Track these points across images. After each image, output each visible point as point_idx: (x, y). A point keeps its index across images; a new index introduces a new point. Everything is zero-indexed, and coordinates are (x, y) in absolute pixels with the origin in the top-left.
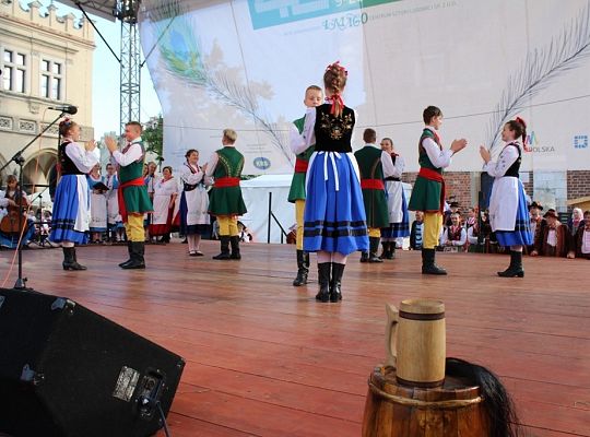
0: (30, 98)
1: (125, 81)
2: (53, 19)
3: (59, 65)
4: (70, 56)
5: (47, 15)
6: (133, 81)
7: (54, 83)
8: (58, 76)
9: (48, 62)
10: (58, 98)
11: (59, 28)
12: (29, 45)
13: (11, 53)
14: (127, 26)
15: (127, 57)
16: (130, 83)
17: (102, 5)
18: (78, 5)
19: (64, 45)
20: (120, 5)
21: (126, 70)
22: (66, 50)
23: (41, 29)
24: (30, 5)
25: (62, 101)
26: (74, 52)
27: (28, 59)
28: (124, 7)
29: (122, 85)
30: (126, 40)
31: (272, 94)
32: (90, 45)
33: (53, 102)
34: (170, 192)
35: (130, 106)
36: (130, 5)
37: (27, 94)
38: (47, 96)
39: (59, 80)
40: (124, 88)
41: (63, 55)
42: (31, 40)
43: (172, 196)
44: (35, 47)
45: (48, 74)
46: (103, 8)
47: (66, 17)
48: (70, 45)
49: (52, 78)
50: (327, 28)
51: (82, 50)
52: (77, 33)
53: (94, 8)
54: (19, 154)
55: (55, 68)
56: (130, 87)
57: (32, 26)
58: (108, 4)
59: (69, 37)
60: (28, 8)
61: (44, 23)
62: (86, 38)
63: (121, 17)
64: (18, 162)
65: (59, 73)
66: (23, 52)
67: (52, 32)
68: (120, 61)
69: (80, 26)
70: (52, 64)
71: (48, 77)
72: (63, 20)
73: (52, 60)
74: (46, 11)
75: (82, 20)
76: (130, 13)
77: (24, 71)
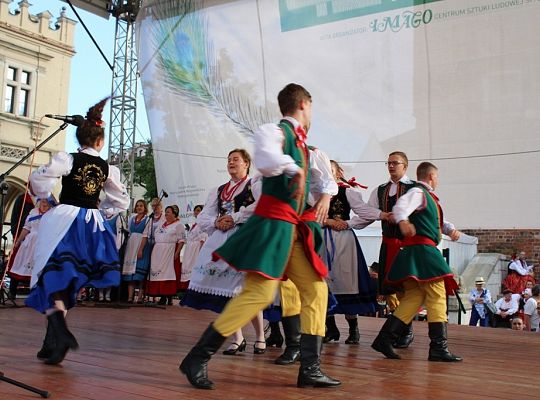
1: (119, 93)
2: (25, 18)
3: (29, 74)
4: (42, 63)
5: (17, 12)
6: (127, 94)
7: (21, 95)
8: (27, 87)
9: (15, 70)
10: (25, 114)
11: (32, 28)
14: (123, 24)
15: (122, 64)
16: (123, 96)
19: (36, 49)
21: (119, 80)
22: (38, 55)
23: (9, 28)
25: (30, 118)
26: (48, 58)
28: (120, 1)
30: (121, 41)
32: (69, 51)
33: (18, 119)
34: (174, 239)
35: (122, 125)
38: (11, 111)
39: (27, 92)
40: (116, 102)
41: (35, 61)
43: (177, 244)
45: (14, 83)
46: (94, 1)
47: (40, 16)
48: (43, 50)
49: (19, 88)
50: (375, 30)
51: (58, 57)
52: (53, 36)
55: (23, 77)
56: (124, 101)
57: (0, 26)
59: (43, 40)
61: (14, 22)
62: (63, 42)
63: (116, 14)
65: (28, 83)
67: (23, 34)
68: (112, 68)
69: (58, 27)
70: (20, 72)
71: (14, 88)
72: (38, 19)
73: (21, 67)
74: (17, 7)
75: (60, 20)
76: (128, 7)
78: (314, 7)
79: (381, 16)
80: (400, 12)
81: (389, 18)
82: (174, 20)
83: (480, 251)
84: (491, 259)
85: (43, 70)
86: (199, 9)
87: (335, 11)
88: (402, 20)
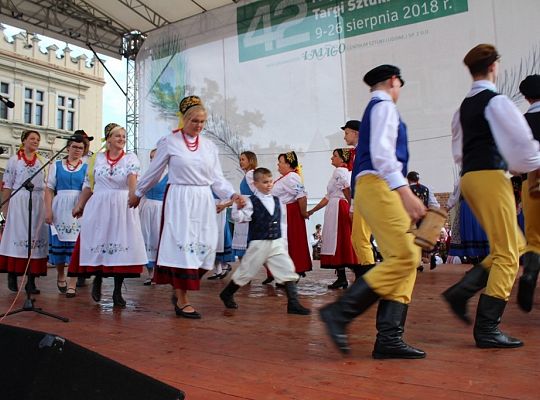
0: (47, 129)
1: (131, 112)
2: (68, 60)
3: (73, 100)
4: (82, 92)
5: (62, 57)
7: (68, 116)
8: (72, 110)
9: (63, 98)
10: (71, 129)
11: (73, 67)
12: (47, 84)
13: (31, 91)
14: (132, 63)
15: (132, 91)
16: (134, 114)
17: (110, 45)
18: (89, 46)
19: (78, 82)
20: (125, 46)
21: (131, 103)
22: (79, 87)
23: (57, 69)
24: (48, 49)
26: (86, 88)
27: (46, 95)
28: (129, 47)
29: (127, 116)
30: (132, 75)
31: (264, 122)
32: (101, 82)
33: (67, 133)
35: (135, 134)
36: (135, 44)
37: (45, 126)
38: (62, 128)
39: (73, 113)
40: (129, 119)
41: (77, 91)
42: (48, 79)
44: (52, 85)
45: (62, 108)
46: (110, 48)
47: (79, 58)
48: (83, 83)
49: (66, 111)
51: (93, 87)
52: (89, 72)
53: (103, 48)
54: (29, 180)
55: (69, 103)
56: (135, 118)
57: (50, 67)
58: (115, 44)
59: (82, 76)
60: (46, 51)
61: (60, 64)
62: (96, 76)
63: (126, 56)
64: (27, 188)
65: (73, 107)
66: (41, 89)
67: (67, 72)
68: (126, 95)
69: (92, 65)
70: (66, 99)
71: (63, 111)
72: (77, 61)
73: (67, 96)
74: (62, 53)
75: (93, 60)
76: (135, 51)
77: (41, 107)
78: (263, 45)
79: (309, 49)
80: (322, 45)
81: (315, 51)
82: (166, 59)
85: (83, 97)
86: (183, 50)
87: (278, 46)
88: (324, 51)
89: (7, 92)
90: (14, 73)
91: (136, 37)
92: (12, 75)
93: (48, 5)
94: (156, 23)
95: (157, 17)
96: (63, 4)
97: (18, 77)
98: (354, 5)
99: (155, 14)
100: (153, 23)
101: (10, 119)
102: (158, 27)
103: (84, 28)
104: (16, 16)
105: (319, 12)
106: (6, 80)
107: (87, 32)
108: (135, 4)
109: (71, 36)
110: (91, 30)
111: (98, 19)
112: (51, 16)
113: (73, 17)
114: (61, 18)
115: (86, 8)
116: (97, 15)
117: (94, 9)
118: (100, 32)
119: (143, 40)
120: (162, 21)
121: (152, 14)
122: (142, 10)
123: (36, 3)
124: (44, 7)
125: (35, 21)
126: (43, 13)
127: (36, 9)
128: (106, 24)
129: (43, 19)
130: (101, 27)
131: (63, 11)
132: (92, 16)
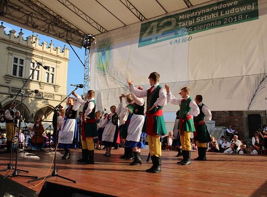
2: (52, 49)
3: (53, 68)
4: (58, 64)
5: (49, 47)
7: (51, 76)
8: (53, 73)
10: (52, 83)
11: (54, 53)
13: (34, 63)
16: (88, 75)
18: (68, 42)
19: (55, 60)
20: (85, 42)
22: (56, 62)
23: (47, 53)
24: (43, 43)
25: (54, 84)
26: (60, 63)
29: (85, 76)
32: (66, 59)
33: (50, 84)
36: (90, 41)
37: (39, 81)
38: (48, 82)
39: (53, 75)
41: (56, 64)
42: (42, 58)
44: (44, 61)
46: (78, 43)
48: (58, 60)
49: (50, 74)
51: (63, 62)
52: (61, 55)
55: (51, 70)
57: (43, 52)
58: (80, 41)
59: (58, 56)
61: (48, 50)
62: (65, 57)
63: (85, 47)
67: (51, 54)
68: (84, 66)
69: (63, 52)
70: (50, 68)
71: (48, 73)
72: (56, 49)
73: (51, 66)
75: (64, 49)
76: (89, 45)
77: (38, 71)
83: (216, 126)
84: (220, 129)
85: (58, 67)
89: (22, 64)
90: (26, 55)
91: (90, 38)
92: (25, 56)
93: (50, 22)
94: (101, 31)
95: (102, 28)
96: (56, 21)
97: (28, 57)
98: (199, 20)
99: (101, 26)
100: (100, 31)
101: (23, 77)
102: (102, 33)
103: (66, 33)
104: (34, 27)
105: (182, 24)
106: (22, 58)
107: (67, 35)
108: (91, 21)
109: (59, 37)
110: (69, 34)
111: (73, 29)
112: (51, 27)
113: (61, 28)
114: (55, 28)
115: (67, 24)
116: (72, 27)
117: (71, 24)
118: (73, 35)
119: (94, 39)
120: (104, 30)
121: (99, 27)
122: (94, 25)
123: (44, 21)
124: (47, 23)
125: (43, 29)
126: (47, 26)
127: (44, 23)
128: (76, 31)
129: (47, 28)
130: (74, 32)
131: (56, 25)
132: (70, 27)
